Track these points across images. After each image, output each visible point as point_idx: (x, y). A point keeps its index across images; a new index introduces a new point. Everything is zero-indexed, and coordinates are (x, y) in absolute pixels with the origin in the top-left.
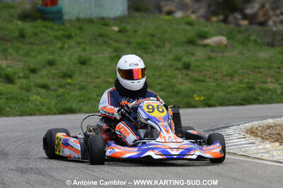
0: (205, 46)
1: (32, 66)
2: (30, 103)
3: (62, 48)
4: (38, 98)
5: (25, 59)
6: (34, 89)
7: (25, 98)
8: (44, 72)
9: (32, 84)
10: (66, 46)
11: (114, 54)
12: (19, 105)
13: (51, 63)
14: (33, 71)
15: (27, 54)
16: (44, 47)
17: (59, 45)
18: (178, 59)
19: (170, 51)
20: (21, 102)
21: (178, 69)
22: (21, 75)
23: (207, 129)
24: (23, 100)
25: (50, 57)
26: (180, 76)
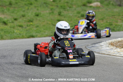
0: (91, 7)
1: (15, 18)
2: (15, 34)
3: (28, 9)
4: (18, 31)
5: (12, 14)
6: (16, 27)
7: (12, 32)
8: (20, 20)
9: (15, 25)
10: (30, 8)
11: (51, 11)
12: (10, 34)
13: (23, 16)
14: (16, 19)
15: (13, 12)
16: (20, 9)
17: (27, 7)
18: (79, 13)
19: (75, 10)
20: (11, 33)
21: (79, 17)
22: (11, 21)
23: (92, 43)
24: (11, 32)
25: (23, 13)
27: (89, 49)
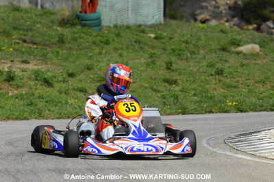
0: (238, 53)
1: (70, 72)
2: (68, 106)
3: (100, 53)
4: (76, 101)
5: (64, 64)
6: (72, 93)
7: (64, 102)
8: (82, 76)
9: (71, 87)
10: (104, 51)
11: (150, 60)
12: (57, 108)
13: (89, 69)
14: (71, 75)
15: (66, 59)
16: (83, 52)
17: (97, 50)
18: (211, 65)
19: (204, 58)
20: (60, 105)
21: (212, 75)
22: (60, 79)
23: (239, 133)
24: (61, 102)
25: (89, 62)
26: (214, 82)
27: (231, 145)
